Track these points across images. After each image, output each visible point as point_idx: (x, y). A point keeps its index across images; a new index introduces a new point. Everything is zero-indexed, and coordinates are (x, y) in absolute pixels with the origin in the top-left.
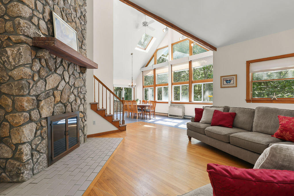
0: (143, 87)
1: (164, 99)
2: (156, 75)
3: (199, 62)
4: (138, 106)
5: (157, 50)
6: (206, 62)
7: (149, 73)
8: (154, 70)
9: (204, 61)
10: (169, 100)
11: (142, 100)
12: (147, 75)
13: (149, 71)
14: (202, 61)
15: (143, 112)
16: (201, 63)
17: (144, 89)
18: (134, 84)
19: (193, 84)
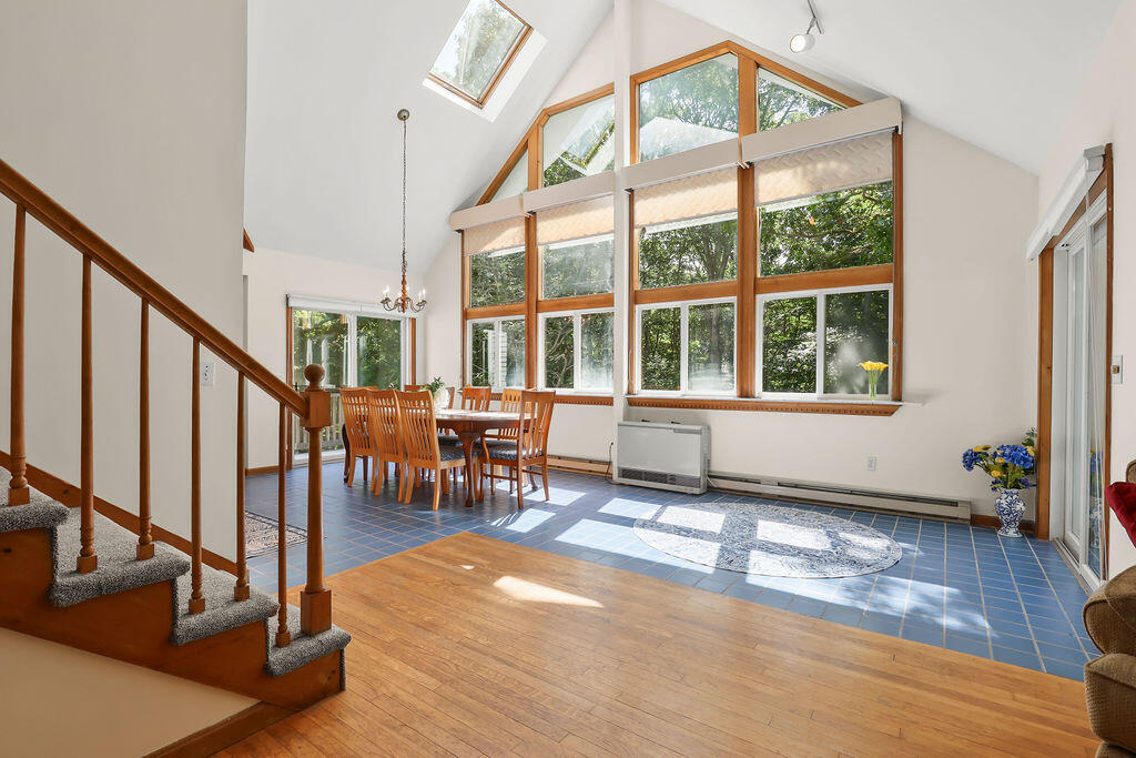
0: (465, 315)
1: (586, 381)
2: (541, 250)
3: (800, 169)
4: (442, 424)
5: (548, 114)
6: (845, 168)
7: (499, 238)
8: (530, 221)
9: (833, 165)
10: (617, 384)
11: (458, 387)
12: (488, 248)
13: (498, 226)
14: (820, 166)
15: (474, 460)
16: (810, 178)
17: (469, 324)
18: (417, 293)
19: (758, 296)
